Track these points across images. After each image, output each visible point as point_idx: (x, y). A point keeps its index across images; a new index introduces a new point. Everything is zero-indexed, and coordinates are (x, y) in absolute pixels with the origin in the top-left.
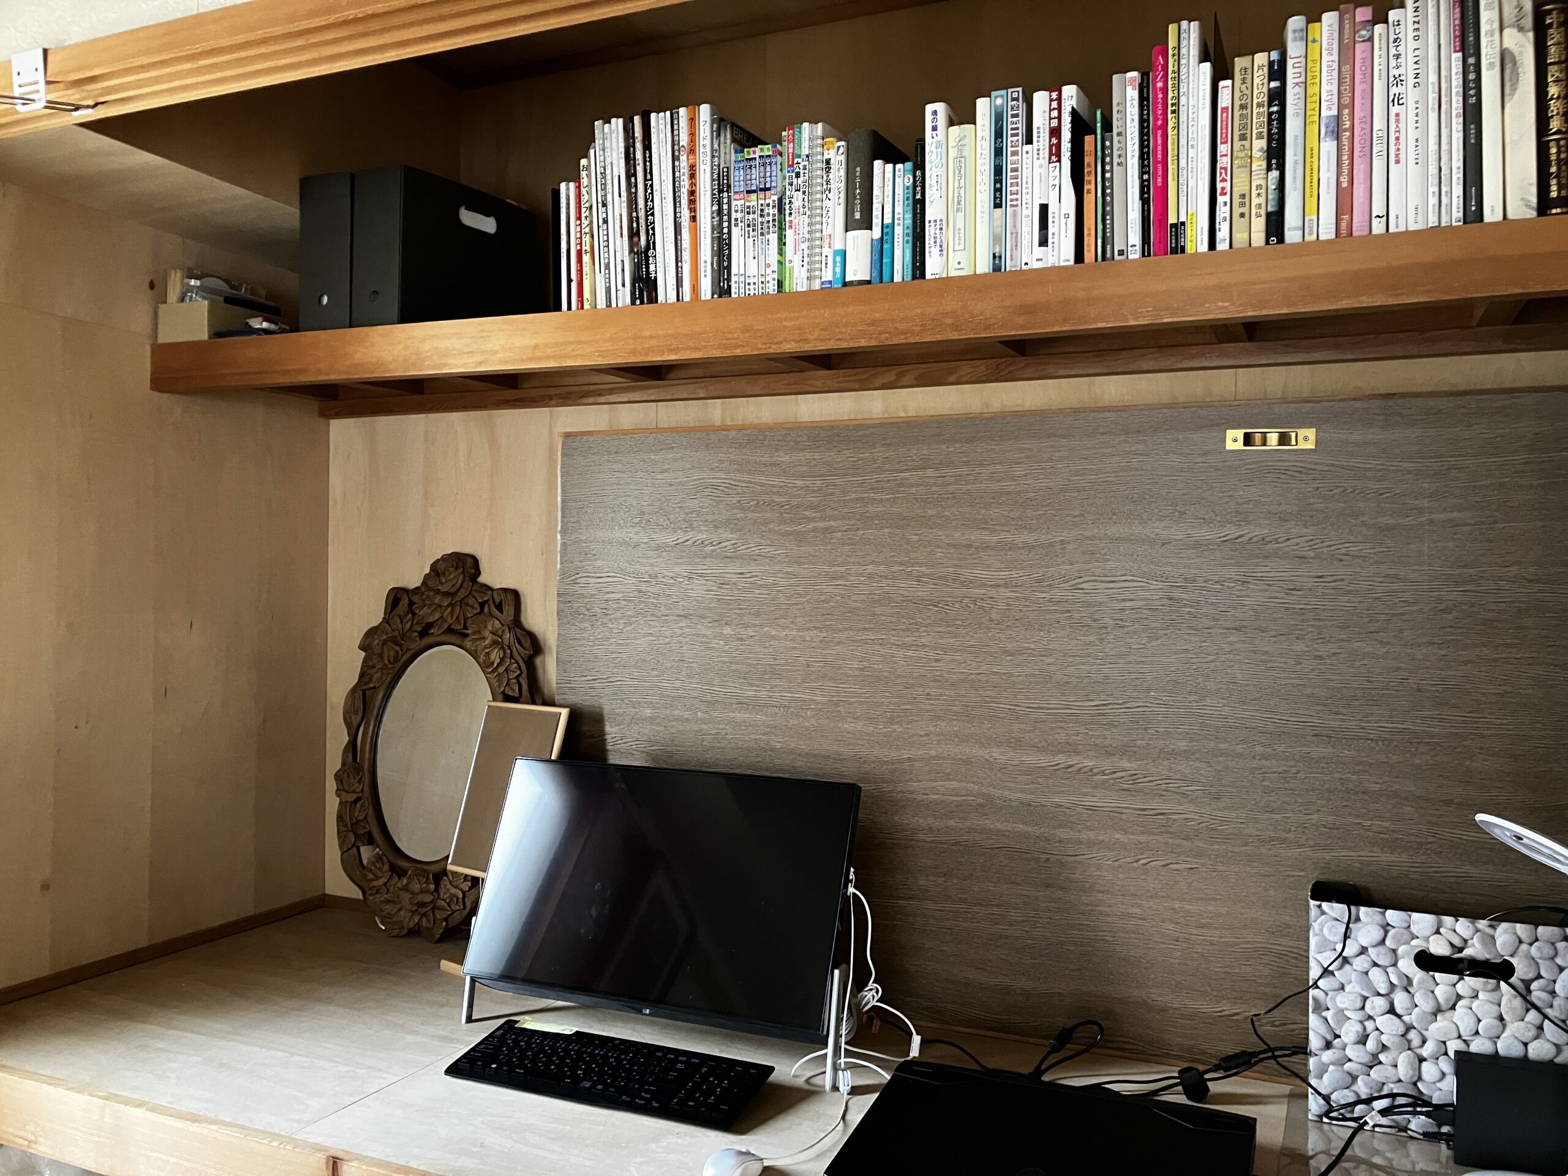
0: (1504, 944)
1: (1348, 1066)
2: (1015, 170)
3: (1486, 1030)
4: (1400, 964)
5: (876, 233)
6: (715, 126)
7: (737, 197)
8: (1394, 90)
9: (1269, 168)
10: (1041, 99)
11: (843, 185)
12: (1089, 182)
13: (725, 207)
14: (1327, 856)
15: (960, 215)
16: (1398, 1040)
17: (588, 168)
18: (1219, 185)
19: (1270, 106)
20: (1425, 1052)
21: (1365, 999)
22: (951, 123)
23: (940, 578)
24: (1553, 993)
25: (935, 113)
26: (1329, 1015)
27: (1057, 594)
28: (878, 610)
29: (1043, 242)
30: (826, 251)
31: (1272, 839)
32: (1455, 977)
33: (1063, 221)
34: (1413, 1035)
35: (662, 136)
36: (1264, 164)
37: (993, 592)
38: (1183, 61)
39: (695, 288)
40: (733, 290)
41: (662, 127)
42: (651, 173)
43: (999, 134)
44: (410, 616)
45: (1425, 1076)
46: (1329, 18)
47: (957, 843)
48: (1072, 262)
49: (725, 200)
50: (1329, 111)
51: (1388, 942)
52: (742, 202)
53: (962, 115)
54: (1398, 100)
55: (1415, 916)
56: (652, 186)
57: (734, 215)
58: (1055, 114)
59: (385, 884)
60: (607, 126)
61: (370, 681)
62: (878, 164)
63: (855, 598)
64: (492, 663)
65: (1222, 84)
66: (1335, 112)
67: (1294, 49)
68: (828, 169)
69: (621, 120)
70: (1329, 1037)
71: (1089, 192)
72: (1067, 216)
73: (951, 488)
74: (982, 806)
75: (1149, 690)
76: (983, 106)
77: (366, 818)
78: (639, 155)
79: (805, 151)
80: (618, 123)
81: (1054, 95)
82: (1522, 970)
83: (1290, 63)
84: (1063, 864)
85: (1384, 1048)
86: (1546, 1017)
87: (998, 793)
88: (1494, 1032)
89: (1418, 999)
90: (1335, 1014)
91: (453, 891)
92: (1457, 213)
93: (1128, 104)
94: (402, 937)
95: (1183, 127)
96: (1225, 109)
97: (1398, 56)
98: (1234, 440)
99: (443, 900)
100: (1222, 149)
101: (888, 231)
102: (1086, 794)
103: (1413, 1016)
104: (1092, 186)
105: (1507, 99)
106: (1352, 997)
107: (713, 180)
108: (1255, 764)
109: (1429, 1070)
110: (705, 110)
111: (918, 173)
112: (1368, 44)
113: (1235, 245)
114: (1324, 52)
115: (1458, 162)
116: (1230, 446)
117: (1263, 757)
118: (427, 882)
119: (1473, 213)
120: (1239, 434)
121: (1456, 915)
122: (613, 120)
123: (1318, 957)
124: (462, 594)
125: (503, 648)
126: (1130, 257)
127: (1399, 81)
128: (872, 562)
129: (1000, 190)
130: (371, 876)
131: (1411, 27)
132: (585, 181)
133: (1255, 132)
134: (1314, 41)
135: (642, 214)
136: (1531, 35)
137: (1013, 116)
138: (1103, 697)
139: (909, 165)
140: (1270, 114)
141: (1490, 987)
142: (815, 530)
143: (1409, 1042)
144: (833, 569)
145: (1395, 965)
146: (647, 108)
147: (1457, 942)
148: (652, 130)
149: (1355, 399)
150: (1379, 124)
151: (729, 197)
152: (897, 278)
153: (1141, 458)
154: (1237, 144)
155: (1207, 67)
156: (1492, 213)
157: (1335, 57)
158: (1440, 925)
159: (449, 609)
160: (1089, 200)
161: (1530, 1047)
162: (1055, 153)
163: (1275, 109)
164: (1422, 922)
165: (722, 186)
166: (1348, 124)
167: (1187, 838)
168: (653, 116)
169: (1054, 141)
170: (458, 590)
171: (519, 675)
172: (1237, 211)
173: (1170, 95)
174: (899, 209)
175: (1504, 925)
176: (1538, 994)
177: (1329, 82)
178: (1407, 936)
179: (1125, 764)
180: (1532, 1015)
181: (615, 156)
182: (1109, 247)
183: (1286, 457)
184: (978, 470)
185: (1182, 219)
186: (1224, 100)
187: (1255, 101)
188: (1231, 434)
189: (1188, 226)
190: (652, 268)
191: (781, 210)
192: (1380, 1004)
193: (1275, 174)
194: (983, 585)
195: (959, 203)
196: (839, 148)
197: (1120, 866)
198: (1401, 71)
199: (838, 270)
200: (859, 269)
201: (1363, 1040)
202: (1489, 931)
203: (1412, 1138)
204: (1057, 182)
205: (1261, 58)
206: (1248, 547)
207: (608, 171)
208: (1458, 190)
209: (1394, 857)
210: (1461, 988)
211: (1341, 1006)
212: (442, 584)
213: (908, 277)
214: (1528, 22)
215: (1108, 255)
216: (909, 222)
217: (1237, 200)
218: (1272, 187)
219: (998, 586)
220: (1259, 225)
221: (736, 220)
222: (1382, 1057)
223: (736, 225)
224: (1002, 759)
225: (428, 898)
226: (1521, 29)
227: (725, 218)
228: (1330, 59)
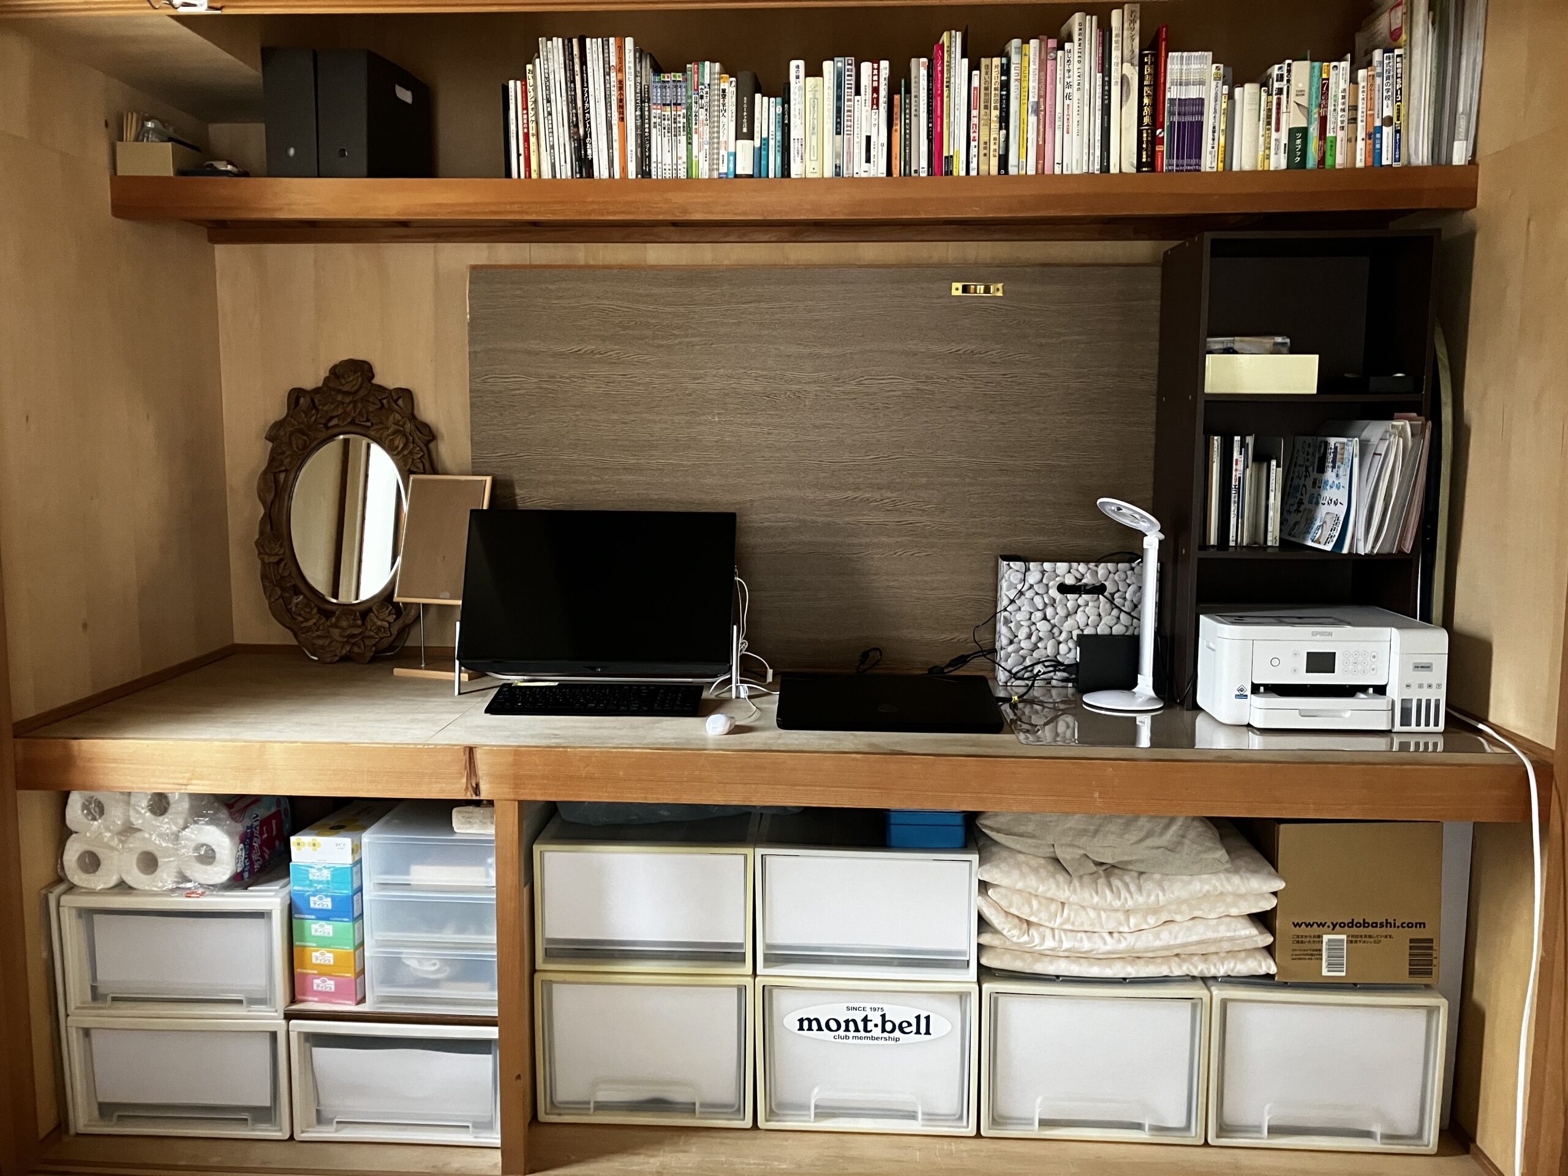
0: (1102, 575)
1: (1021, 652)
2: (849, 111)
3: (1092, 622)
4: (1050, 592)
5: (757, 143)
6: (638, 55)
7: (655, 107)
8: (1067, 91)
9: (1001, 128)
10: (866, 67)
11: (734, 108)
12: (896, 125)
13: (647, 113)
14: (1005, 541)
15: (814, 138)
16: (1047, 634)
17: (533, 72)
18: (972, 135)
19: (1001, 90)
20: (1061, 639)
21: (1031, 613)
22: (807, 75)
23: (771, 378)
24: (1125, 599)
25: (798, 67)
26: (1012, 625)
27: (848, 388)
28: (728, 400)
29: (868, 160)
30: (723, 152)
31: (974, 534)
32: (1077, 596)
33: (880, 148)
34: (1055, 630)
35: (595, 56)
36: (998, 125)
37: (807, 387)
38: (953, 56)
39: (624, 169)
40: (653, 173)
41: (595, 49)
42: (587, 82)
43: (839, 86)
44: (314, 411)
45: (1061, 652)
46: (1034, 43)
47: (783, 553)
48: (885, 175)
49: (647, 109)
50: (1033, 98)
51: (1044, 581)
52: (659, 111)
53: (814, 71)
54: (1068, 97)
55: (1059, 564)
56: (588, 91)
57: (653, 120)
58: (875, 78)
59: (315, 624)
60: (549, 43)
61: (282, 464)
62: (758, 96)
63: (711, 392)
64: (397, 447)
65: (975, 72)
66: (1036, 100)
67: (1015, 59)
68: (724, 97)
69: (560, 40)
70: (1012, 638)
71: (896, 130)
72: (883, 145)
73: (777, 316)
74: (799, 527)
75: (903, 447)
76: (827, 66)
77: (290, 575)
78: (577, 68)
79: (707, 82)
80: (558, 42)
81: (876, 66)
82: (1110, 587)
83: (1013, 67)
84: (850, 560)
85: (1040, 639)
86: (1121, 610)
87: (809, 518)
88: (1096, 623)
89: (1059, 610)
90: (1016, 624)
91: (379, 623)
92: (1097, 166)
93: (921, 78)
94: (335, 662)
95: (952, 96)
96: (975, 88)
97: (1069, 71)
98: (956, 290)
99: (371, 630)
100: (974, 113)
101: (765, 142)
102: (864, 515)
103: (1056, 620)
104: (898, 127)
105: (1123, 103)
106: (1025, 613)
107: (636, 93)
108: (966, 489)
109: (1063, 648)
110: (629, 42)
111: (786, 106)
112: (1054, 62)
113: (981, 173)
114: (1031, 63)
115: (1098, 137)
116: (954, 293)
117: (970, 484)
118: (354, 620)
119: (1105, 168)
120: (959, 285)
121: (1079, 562)
122: (555, 39)
123: (1007, 593)
124: (362, 393)
125: (404, 435)
126: (922, 175)
127: (1069, 85)
128: (723, 367)
129: (840, 123)
130: (301, 619)
131: (1076, 55)
132: (530, 82)
133: (993, 105)
134: (1025, 55)
135: (580, 111)
136: (1137, 68)
137: (848, 76)
138: (876, 453)
139: (779, 100)
140: (1001, 96)
141: (1094, 599)
142: (680, 343)
143: (1053, 634)
144: (695, 372)
145: (1047, 592)
146: (582, 34)
147: (1079, 576)
148: (588, 51)
149: (1026, 266)
150: (1059, 110)
151: (649, 107)
152: (771, 175)
153: (900, 299)
154: (983, 111)
155: (966, 61)
156: (1114, 169)
157: (1037, 67)
158: (1070, 568)
159: (351, 406)
160: (896, 137)
161: (1114, 628)
162: (875, 103)
163: (1004, 93)
164: (1062, 567)
165: (643, 99)
166: (1042, 108)
167: (925, 537)
168: (588, 40)
169: (875, 95)
170: (358, 390)
171: (422, 456)
172: (982, 152)
173: (945, 76)
174: (772, 128)
175: (1102, 565)
176: (1118, 601)
177: (1034, 81)
178: (1054, 575)
179: (889, 494)
180: (1115, 612)
181: (556, 66)
182: (907, 167)
183: (988, 301)
184: (795, 304)
185: (951, 154)
186: (975, 83)
187: (993, 87)
188: (955, 285)
189: (955, 158)
190: (589, 151)
191: (689, 120)
192: (1039, 615)
193: (1003, 132)
194: (800, 382)
195: (814, 129)
196: (731, 82)
197: (885, 558)
198: (1071, 79)
199: (731, 166)
200: (745, 166)
201: (1029, 637)
202: (1095, 568)
203: (1053, 687)
204: (876, 122)
205: (996, 61)
206: (963, 356)
207: (551, 77)
208: (1098, 153)
209: (1041, 538)
210: (1081, 601)
211: (1018, 619)
212: (343, 385)
213: (779, 174)
214: (1136, 61)
215: (907, 172)
216: (779, 137)
217: (982, 146)
218: (1002, 139)
219: (809, 383)
220: (994, 162)
221: (655, 123)
222: (1039, 645)
223: (655, 127)
224: (812, 496)
225: (356, 631)
226: (1132, 64)
227: (647, 121)
228: (1034, 67)
